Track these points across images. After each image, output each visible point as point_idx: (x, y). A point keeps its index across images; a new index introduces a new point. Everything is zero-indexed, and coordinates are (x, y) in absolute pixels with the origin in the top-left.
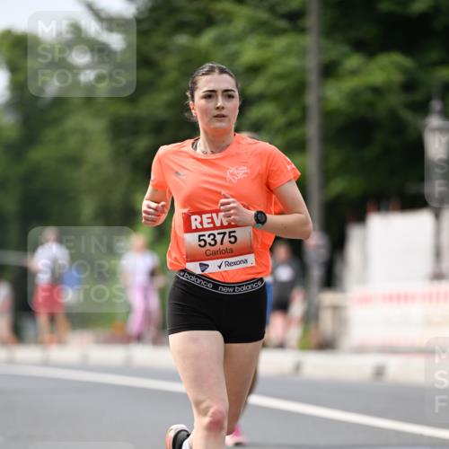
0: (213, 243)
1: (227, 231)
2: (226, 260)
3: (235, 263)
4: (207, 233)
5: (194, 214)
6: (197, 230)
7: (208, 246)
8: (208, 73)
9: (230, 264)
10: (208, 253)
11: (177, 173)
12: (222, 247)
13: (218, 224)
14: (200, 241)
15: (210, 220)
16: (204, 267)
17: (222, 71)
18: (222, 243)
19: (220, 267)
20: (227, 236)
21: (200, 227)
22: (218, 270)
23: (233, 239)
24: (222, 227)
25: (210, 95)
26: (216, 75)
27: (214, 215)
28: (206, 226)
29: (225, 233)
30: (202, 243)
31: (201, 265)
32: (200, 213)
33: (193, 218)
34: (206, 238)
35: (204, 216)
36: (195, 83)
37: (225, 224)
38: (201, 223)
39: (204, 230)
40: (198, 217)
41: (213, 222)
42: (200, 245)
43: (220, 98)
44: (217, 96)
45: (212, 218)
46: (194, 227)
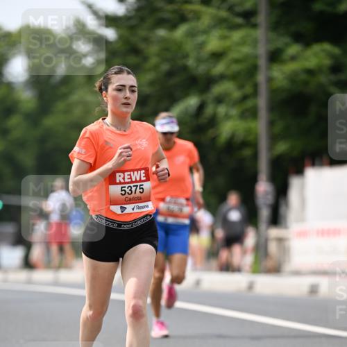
0: (130, 192)
1: (138, 184)
2: (137, 204)
3: (143, 207)
4: (127, 186)
5: (118, 172)
7: (127, 195)
8: (119, 73)
9: (139, 208)
10: (127, 199)
12: (136, 196)
13: (134, 180)
14: (122, 190)
15: (129, 177)
16: (123, 209)
17: (129, 73)
18: (135, 193)
19: (133, 209)
20: (138, 188)
21: (122, 181)
22: (132, 211)
23: (141, 190)
24: (136, 181)
25: (121, 88)
26: (125, 75)
27: (132, 173)
28: (126, 180)
29: (137, 186)
30: (123, 192)
31: (121, 207)
32: (123, 172)
33: (118, 175)
34: (126, 189)
35: (126, 174)
38: (124, 179)
39: (125, 183)
40: (121, 174)
41: (131, 178)
42: (122, 194)
44: (126, 90)
45: (130, 175)
46: (118, 181)
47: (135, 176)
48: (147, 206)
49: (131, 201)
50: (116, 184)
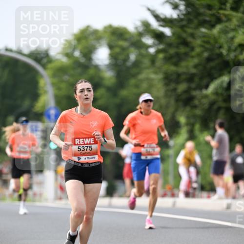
0: (83, 150)
2: (87, 156)
3: (91, 158)
4: (81, 146)
5: (76, 138)
6: (78, 145)
7: (81, 151)
8: (80, 83)
9: (89, 158)
10: (81, 153)
11: (71, 122)
12: (87, 152)
13: (86, 143)
14: (78, 148)
16: (79, 159)
17: (85, 82)
18: (87, 150)
19: (85, 159)
21: (79, 143)
23: (91, 149)
24: (87, 144)
25: (82, 91)
26: (83, 83)
27: (85, 139)
28: (81, 143)
29: (88, 147)
30: (79, 150)
32: (79, 139)
33: (76, 140)
34: (81, 148)
35: (81, 140)
36: (76, 87)
37: (89, 143)
38: (80, 142)
39: (80, 145)
40: (78, 140)
41: (84, 142)
43: (86, 91)
44: (84, 91)
46: (76, 143)
47: (87, 141)
48: (95, 158)
49: (83, 155)
50: (75, 145)
